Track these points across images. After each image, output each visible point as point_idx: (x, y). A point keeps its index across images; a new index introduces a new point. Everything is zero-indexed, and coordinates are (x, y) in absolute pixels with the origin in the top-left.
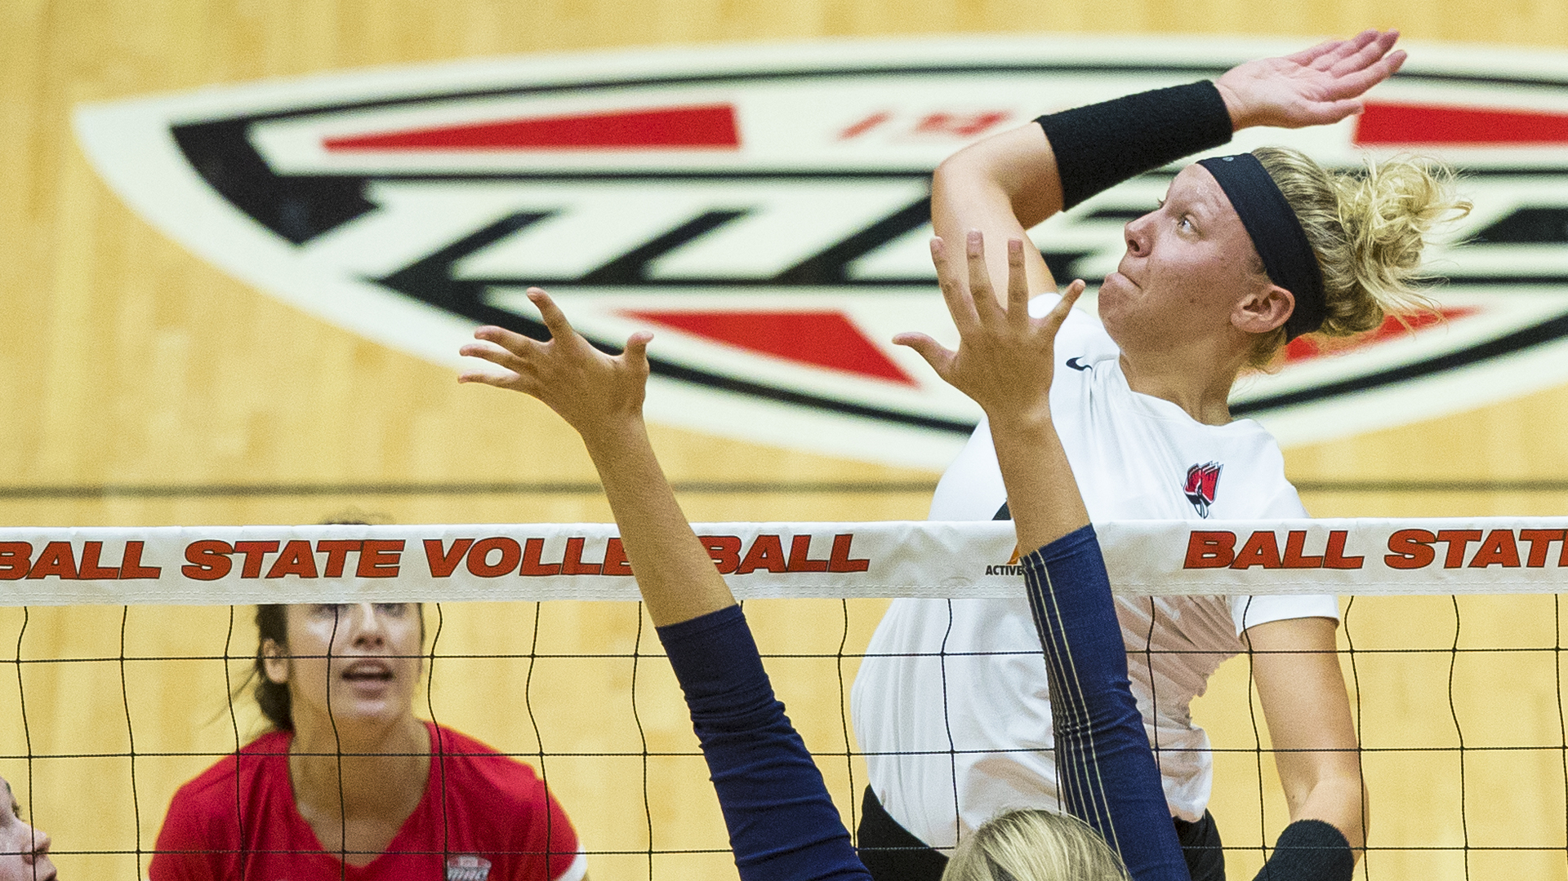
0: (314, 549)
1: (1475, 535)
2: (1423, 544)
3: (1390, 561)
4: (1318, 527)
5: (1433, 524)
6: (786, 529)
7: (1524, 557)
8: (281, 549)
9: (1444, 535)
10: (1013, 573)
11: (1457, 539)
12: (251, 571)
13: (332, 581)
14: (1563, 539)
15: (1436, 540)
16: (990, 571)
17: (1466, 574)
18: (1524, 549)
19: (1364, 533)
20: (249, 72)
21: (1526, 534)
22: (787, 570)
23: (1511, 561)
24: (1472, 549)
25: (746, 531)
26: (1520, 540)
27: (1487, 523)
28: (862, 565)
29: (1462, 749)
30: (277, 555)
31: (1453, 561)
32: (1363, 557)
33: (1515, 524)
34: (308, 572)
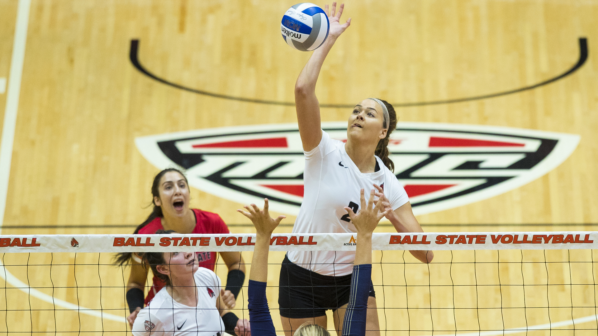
0: (190, 239)
1: (456, 236)
2: (444, 238)
3: (437, 242)
4: (420, 234)
5: (447, 234)
6: (298, 235)
7: (467, 242)
8: (182, 239)
9: (449, 236)
10: (350, 245)
11: (452, 237)
12: (175, 244)
13: (194, 247)
14: (476, 237)
15: (447, 238)
16: (345, 244)
17: (454, 245)
18: (467, 240)
19: (431, 236)
20: (175, 129)
21: (468, 236)
22: (298, 244)
23: (464, 242)
24: (455, 240)
25: (289, 235)
26: (467, 237)
27: (459, 234)
28: (315, 243)
29: (453, 285)
30: (181, 241)
31: (451, 242)
32: (430, 242)
33: (465, 234)
34: (188, 244)
